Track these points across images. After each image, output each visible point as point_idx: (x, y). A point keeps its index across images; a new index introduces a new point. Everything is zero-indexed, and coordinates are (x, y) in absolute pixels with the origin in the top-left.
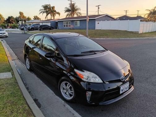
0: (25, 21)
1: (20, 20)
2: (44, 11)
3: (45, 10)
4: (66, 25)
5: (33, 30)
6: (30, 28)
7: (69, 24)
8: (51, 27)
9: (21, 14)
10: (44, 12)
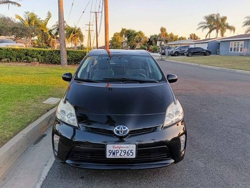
0: (166, 41)
1: (160, 40)
2: (206, 25)
3: (207, 23)
4: (235, 49)
5: (177, 56)
6: (174, 52)
7: (240, 47)
8: (207, 51)
9: (162, 32)
10: (206, 27)
